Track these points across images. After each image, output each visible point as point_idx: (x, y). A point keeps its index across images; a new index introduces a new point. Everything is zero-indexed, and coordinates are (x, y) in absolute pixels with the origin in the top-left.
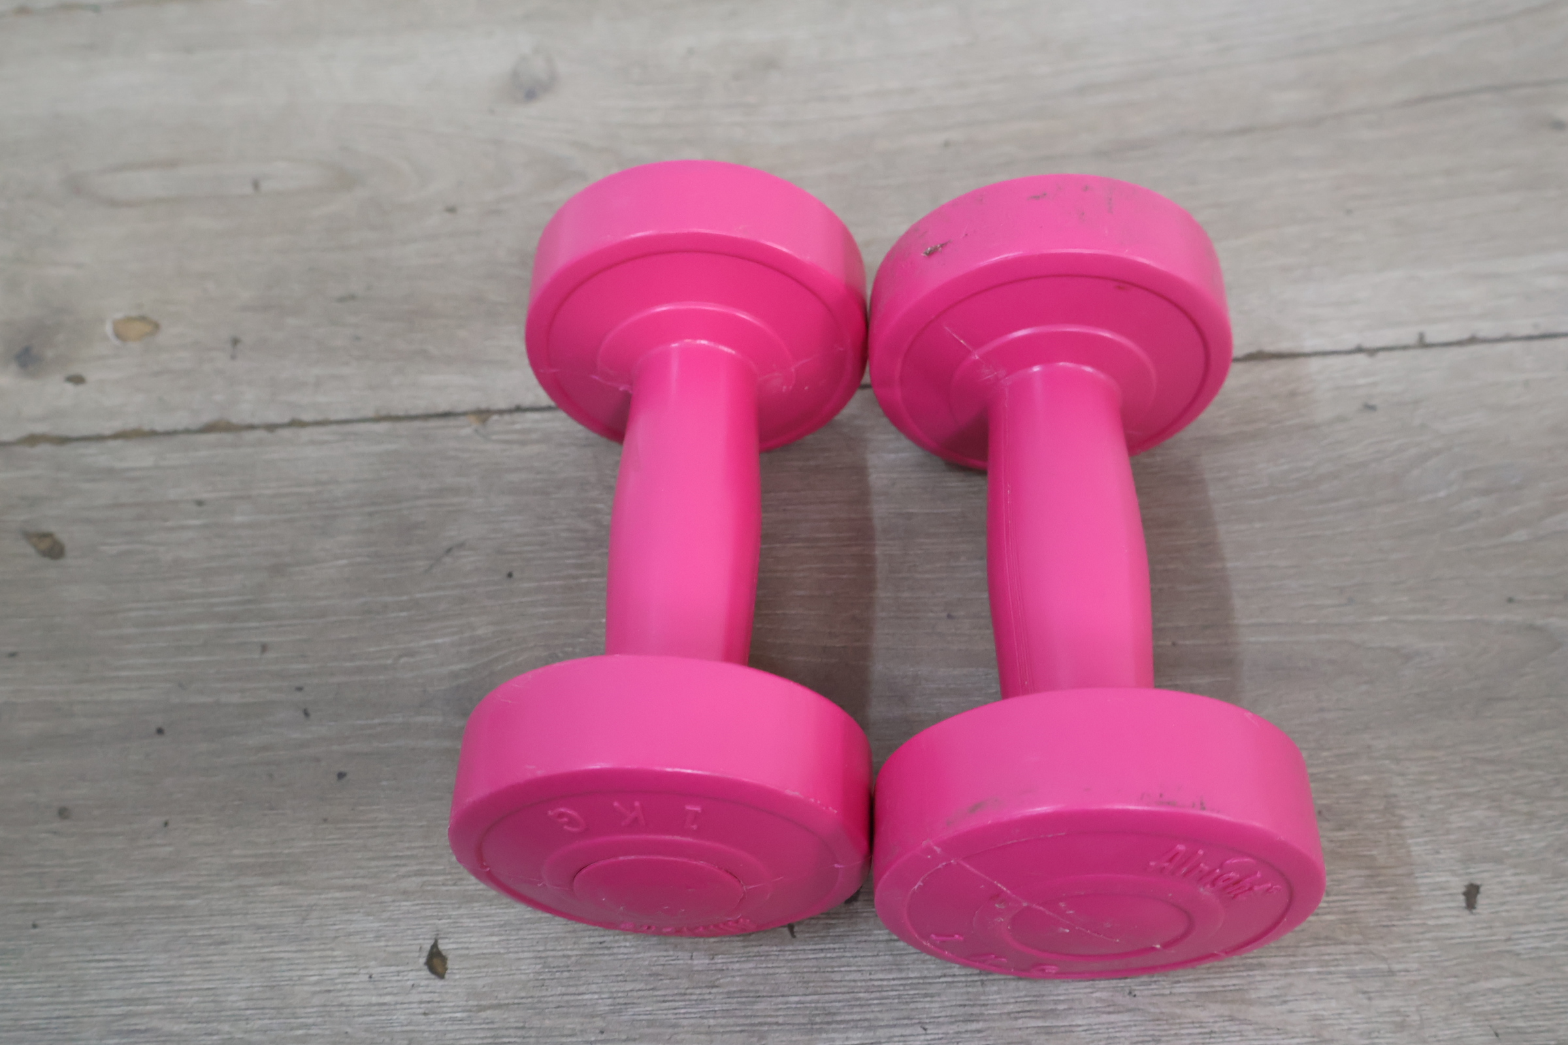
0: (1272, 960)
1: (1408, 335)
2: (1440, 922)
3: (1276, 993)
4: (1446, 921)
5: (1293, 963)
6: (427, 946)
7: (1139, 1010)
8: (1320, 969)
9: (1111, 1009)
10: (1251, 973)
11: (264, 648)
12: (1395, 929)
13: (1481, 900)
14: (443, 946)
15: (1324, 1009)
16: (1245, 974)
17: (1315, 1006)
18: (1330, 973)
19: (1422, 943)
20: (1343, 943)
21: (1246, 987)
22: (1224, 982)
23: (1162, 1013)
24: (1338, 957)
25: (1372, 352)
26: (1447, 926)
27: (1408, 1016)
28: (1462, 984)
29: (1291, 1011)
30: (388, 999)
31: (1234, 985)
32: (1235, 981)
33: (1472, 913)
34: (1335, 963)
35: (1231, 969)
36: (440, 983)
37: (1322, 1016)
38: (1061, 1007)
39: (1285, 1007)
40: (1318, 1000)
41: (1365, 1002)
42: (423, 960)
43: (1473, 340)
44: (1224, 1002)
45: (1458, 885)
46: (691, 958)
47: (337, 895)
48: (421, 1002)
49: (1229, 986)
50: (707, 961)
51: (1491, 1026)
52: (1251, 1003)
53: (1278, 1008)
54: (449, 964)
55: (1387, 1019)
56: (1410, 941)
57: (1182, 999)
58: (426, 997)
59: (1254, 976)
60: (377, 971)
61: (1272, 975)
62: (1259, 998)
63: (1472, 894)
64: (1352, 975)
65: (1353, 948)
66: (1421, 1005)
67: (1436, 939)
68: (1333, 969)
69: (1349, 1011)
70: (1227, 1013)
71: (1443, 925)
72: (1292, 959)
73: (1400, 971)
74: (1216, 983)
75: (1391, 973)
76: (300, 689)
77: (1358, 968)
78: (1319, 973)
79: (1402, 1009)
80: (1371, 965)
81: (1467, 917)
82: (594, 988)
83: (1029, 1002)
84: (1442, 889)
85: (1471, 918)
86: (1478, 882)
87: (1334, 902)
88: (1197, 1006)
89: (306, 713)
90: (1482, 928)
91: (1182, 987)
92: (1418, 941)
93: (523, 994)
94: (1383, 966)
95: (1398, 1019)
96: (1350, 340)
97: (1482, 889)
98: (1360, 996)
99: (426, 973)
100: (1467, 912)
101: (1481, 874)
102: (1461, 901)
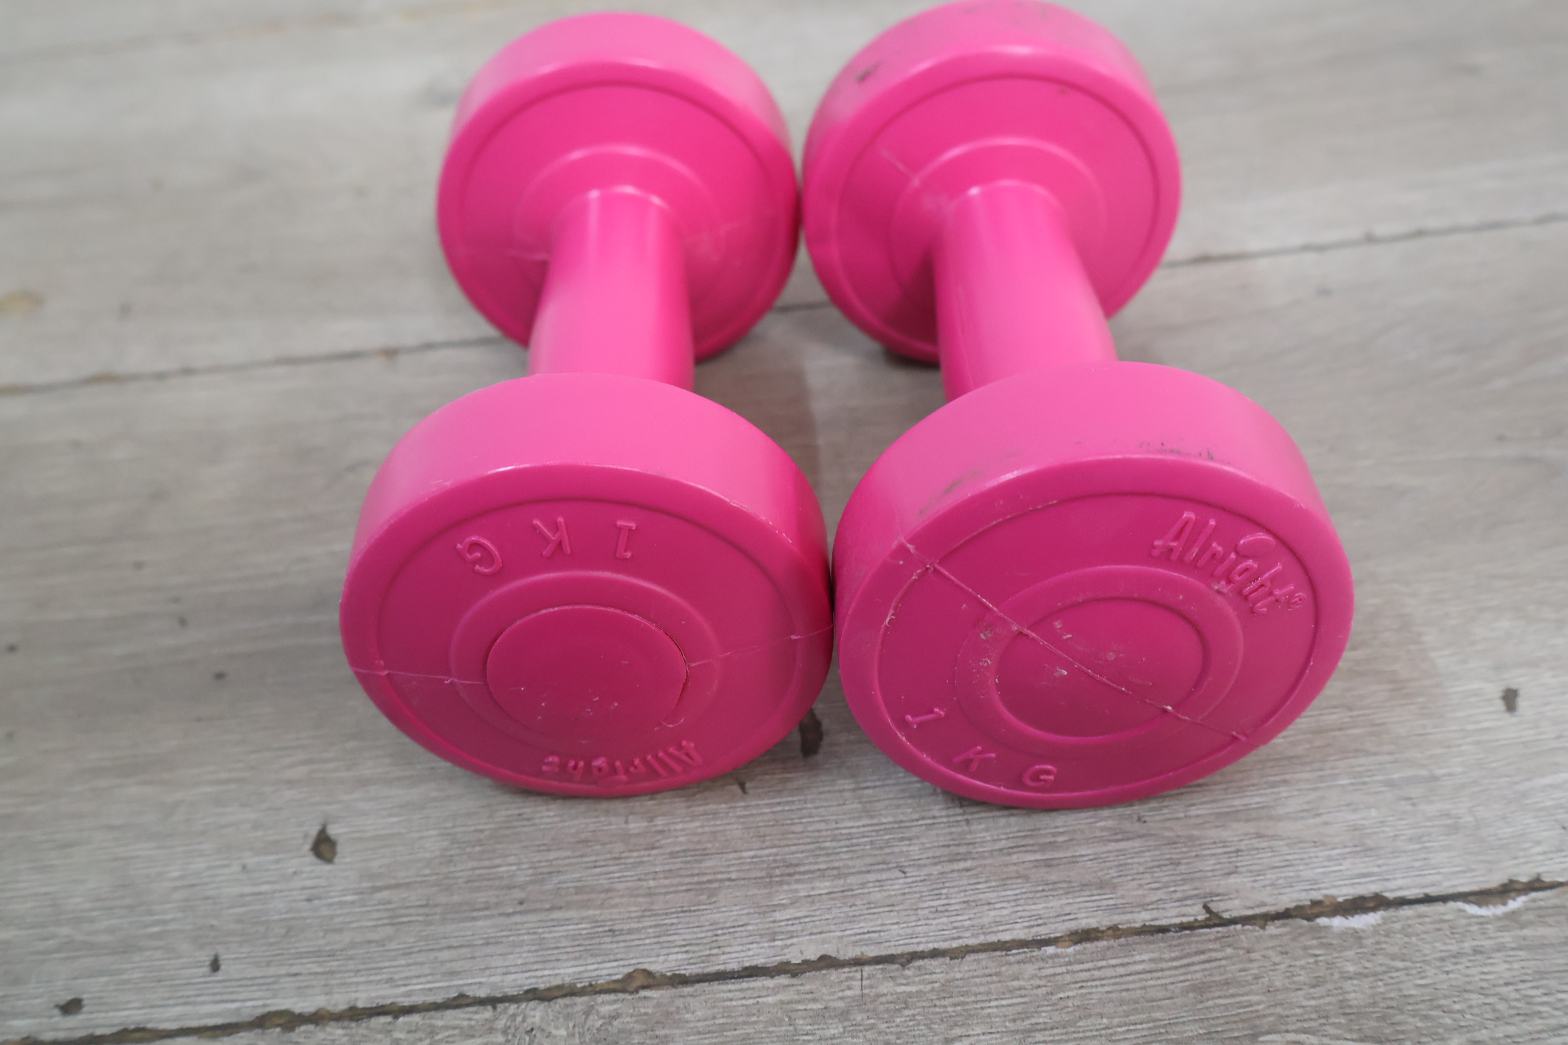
0: (1297, 776)
1: (1355, 233)
2: (1479, 726)
3: (1306, 807)
4: (1486, 725)
5: (1321, 777)
6: (314, 831)
7: (1151, 835)
8: (1354, 781)
9: (1119, 837)
10: (1275, 790)
11: (139, 566)
12: (1431, 736)
13: (1522, 703)
14: (333, 831)
15: (1364, 819)
16: (1268, 791)
17: (1354, 816)
18: (1364, 783)
19: (1464, 748)
20: (1375, 754)
21: (1272, 804)
22: (1245, 801)
23: (1178, 836)
24: (1371, 768)
25: (1321, 248)
26: (1488, 729)
27: (1460, 818)
28: (1516, 783)
29: (1326, 824)
30: (264, 888)
31: (1257, 803)
32: (1257, 799)
33: (1513, 715)
34: (1369, 773)
35: (1252, 788)
36: (327, 868)
37: (1362, 825)
38: (1061, 839)
39: (1318, 820)
40: (1355, 810)
41: (1409, 808)
42: (308, 846)
43: (1420, 233)
44: (1247, 821)
45: (1494, 691)
46: (626, 822)
47: (209, 789)
48: (304, 888)
49: (1251, 804)
50: (645, 824)
51: (1556, 820)
52: (1280, 818)
53: (1311, 821)
54: (339, 848)
55: (1437, 823)
56: (1449, 747)
57: (1198, 821)
58: (308, 883)
59: (1279, 793)
60: (251, 860)
61: (1299, 790)
62: (1288, 813)
63: (1510, 698)
64: (1390, 784)
65: (1387, 758)
66: (1473, 807)
67: (1478, 743)
68: (1367, 779)
69: (1391, 819)
70: (1252, 831)
71: (1483, 729)
72: (1320, 773)
73: (1444, 775)
74: (1237, 802)
75: (1435, 778)
76: (176, 600)
77: (1396, 776)
78: (1352, 784)
79: (1453, 812)
80: (1409, 773)
81: (1508, 718)
82: (512, 859)
83: (1025, 837)
84: (1477, 695)
85: (1514, 720)
86: (1514, 687)
87: (1358, 716)
88: (1217, 827)
89: (183, 622)
90: (1528, 729)
91: (1198, 809)
92: (1460, 745)
93: (427, 871)
94: (1424, 772)
95: (1449, 822)
96: (1297, 240)
97: (1521, 693)
98: (1403, 803)
99: (311, 858)
100: (1507, 716)
101: (1515, 679)
102: (1500, 705)
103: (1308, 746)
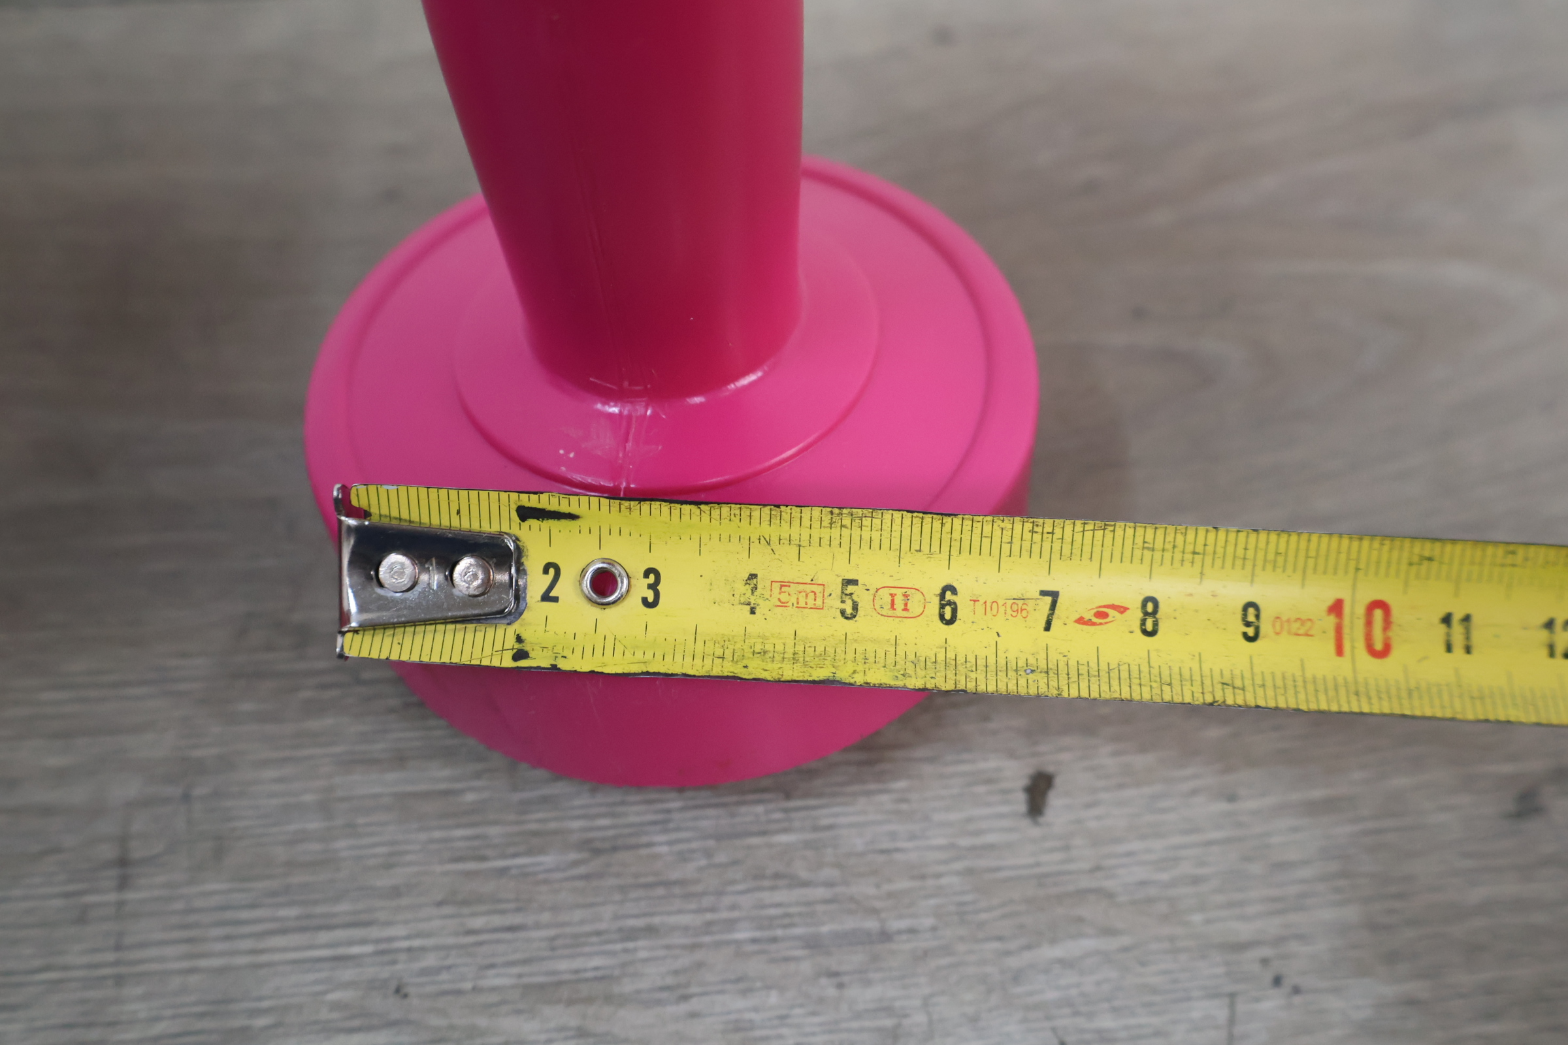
0: (673, 920)
2: (978, 841)
3: (670, 981)
4: (991, 838)
5: (709, 924)
7: (409, 1022)
8: (758, 934)
9: (356, 1023)
10: (630, 945)
12: (898, 856)
13: (1055, 801)
15: (756, 1009)
16: (619, 947)
17: (740, 1003)
18: (774, 940)
19: (944, 881)
20: (805, 884)
21: (617, 972)
22: (577, 964)
23: (452, 1027)
24: (792, 910)
26: (991, 847)
27: (906, 1016)
28: (1008, 953)
29: (694, 1015)
31: (596, 969)
32: (597, 962)
33: (1036, 824)
34: (786, 921)
35: (594, 939)
37: (751, 1021)
38: (261, 1022)
39: (684, 1008)
40: (745, 993)
41: (832, 992)
44: (570, 1002)
45: (1017, 774)
49: (585, 970)
51: (1054, 1030)
52: (622, 1001)
53: (671, 1009)
55: (867, 1024)
56: (923, 877)
57: (493, 998)
59: (635, 950)
61: (668, 947)
62: (638, 992)
63: (1039, 790)
64: (814, 944)
65: (820, 892)
66: (932, 995)
67: (969, 872)
68: (779, 932)
69: (798, 1011)
70: (574, 1023)
71: (983, 847)
72: (709, 916)
73: (900, 932)
74: (563, 965)
75: (885, 936)
77: (825, 929)
78: (754, 941)
79: (898, 1004)
80: (850, 923)
81: (1028, 830)
83: (202, 1015)
84: (989, 781)
85: (1035, 832)
86: (1050, 769)
88: (519, 1012)
90: (1052, 850)
91: (498, 975)
92: (938, 876)
94: (872, 924)
95: (888, 1023)
97: (1058, 781)
98: (824, 981)
100: (1026, 823)
101: (1056, 755)
102: (1020, 802)
103: (703, 862)
